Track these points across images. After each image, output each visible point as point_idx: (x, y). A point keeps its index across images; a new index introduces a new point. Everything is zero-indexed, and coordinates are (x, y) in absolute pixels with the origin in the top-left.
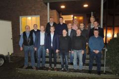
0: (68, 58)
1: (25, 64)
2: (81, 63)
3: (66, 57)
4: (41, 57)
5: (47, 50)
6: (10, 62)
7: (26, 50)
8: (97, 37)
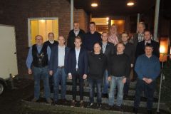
2: (121, 96)
5: (70, 74)
6: (13, 88)
7: (36, 74)
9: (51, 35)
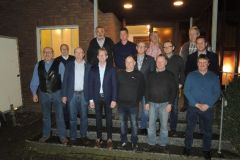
0: (137, 119)
1: (44, 131)
2: (165, 132)
3: (133, 117)
4: (79, 116)
6: (15, 124)
8: (203, 73)
9: (64, 47)
